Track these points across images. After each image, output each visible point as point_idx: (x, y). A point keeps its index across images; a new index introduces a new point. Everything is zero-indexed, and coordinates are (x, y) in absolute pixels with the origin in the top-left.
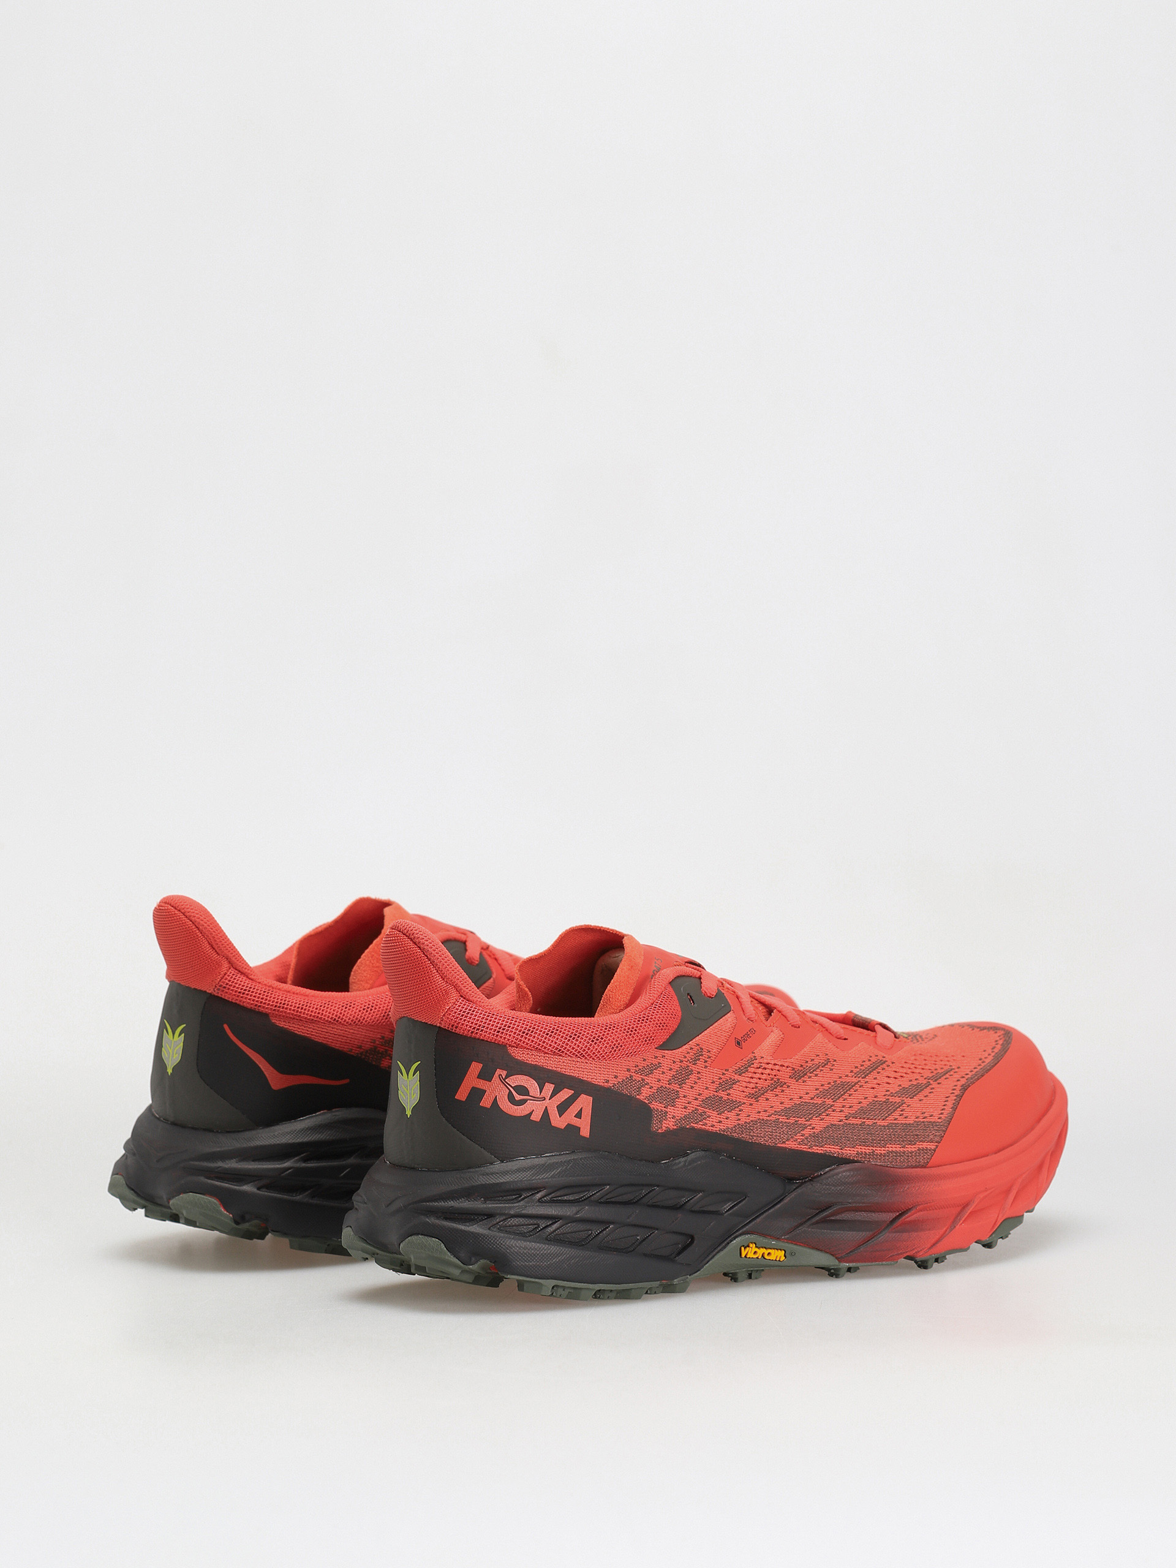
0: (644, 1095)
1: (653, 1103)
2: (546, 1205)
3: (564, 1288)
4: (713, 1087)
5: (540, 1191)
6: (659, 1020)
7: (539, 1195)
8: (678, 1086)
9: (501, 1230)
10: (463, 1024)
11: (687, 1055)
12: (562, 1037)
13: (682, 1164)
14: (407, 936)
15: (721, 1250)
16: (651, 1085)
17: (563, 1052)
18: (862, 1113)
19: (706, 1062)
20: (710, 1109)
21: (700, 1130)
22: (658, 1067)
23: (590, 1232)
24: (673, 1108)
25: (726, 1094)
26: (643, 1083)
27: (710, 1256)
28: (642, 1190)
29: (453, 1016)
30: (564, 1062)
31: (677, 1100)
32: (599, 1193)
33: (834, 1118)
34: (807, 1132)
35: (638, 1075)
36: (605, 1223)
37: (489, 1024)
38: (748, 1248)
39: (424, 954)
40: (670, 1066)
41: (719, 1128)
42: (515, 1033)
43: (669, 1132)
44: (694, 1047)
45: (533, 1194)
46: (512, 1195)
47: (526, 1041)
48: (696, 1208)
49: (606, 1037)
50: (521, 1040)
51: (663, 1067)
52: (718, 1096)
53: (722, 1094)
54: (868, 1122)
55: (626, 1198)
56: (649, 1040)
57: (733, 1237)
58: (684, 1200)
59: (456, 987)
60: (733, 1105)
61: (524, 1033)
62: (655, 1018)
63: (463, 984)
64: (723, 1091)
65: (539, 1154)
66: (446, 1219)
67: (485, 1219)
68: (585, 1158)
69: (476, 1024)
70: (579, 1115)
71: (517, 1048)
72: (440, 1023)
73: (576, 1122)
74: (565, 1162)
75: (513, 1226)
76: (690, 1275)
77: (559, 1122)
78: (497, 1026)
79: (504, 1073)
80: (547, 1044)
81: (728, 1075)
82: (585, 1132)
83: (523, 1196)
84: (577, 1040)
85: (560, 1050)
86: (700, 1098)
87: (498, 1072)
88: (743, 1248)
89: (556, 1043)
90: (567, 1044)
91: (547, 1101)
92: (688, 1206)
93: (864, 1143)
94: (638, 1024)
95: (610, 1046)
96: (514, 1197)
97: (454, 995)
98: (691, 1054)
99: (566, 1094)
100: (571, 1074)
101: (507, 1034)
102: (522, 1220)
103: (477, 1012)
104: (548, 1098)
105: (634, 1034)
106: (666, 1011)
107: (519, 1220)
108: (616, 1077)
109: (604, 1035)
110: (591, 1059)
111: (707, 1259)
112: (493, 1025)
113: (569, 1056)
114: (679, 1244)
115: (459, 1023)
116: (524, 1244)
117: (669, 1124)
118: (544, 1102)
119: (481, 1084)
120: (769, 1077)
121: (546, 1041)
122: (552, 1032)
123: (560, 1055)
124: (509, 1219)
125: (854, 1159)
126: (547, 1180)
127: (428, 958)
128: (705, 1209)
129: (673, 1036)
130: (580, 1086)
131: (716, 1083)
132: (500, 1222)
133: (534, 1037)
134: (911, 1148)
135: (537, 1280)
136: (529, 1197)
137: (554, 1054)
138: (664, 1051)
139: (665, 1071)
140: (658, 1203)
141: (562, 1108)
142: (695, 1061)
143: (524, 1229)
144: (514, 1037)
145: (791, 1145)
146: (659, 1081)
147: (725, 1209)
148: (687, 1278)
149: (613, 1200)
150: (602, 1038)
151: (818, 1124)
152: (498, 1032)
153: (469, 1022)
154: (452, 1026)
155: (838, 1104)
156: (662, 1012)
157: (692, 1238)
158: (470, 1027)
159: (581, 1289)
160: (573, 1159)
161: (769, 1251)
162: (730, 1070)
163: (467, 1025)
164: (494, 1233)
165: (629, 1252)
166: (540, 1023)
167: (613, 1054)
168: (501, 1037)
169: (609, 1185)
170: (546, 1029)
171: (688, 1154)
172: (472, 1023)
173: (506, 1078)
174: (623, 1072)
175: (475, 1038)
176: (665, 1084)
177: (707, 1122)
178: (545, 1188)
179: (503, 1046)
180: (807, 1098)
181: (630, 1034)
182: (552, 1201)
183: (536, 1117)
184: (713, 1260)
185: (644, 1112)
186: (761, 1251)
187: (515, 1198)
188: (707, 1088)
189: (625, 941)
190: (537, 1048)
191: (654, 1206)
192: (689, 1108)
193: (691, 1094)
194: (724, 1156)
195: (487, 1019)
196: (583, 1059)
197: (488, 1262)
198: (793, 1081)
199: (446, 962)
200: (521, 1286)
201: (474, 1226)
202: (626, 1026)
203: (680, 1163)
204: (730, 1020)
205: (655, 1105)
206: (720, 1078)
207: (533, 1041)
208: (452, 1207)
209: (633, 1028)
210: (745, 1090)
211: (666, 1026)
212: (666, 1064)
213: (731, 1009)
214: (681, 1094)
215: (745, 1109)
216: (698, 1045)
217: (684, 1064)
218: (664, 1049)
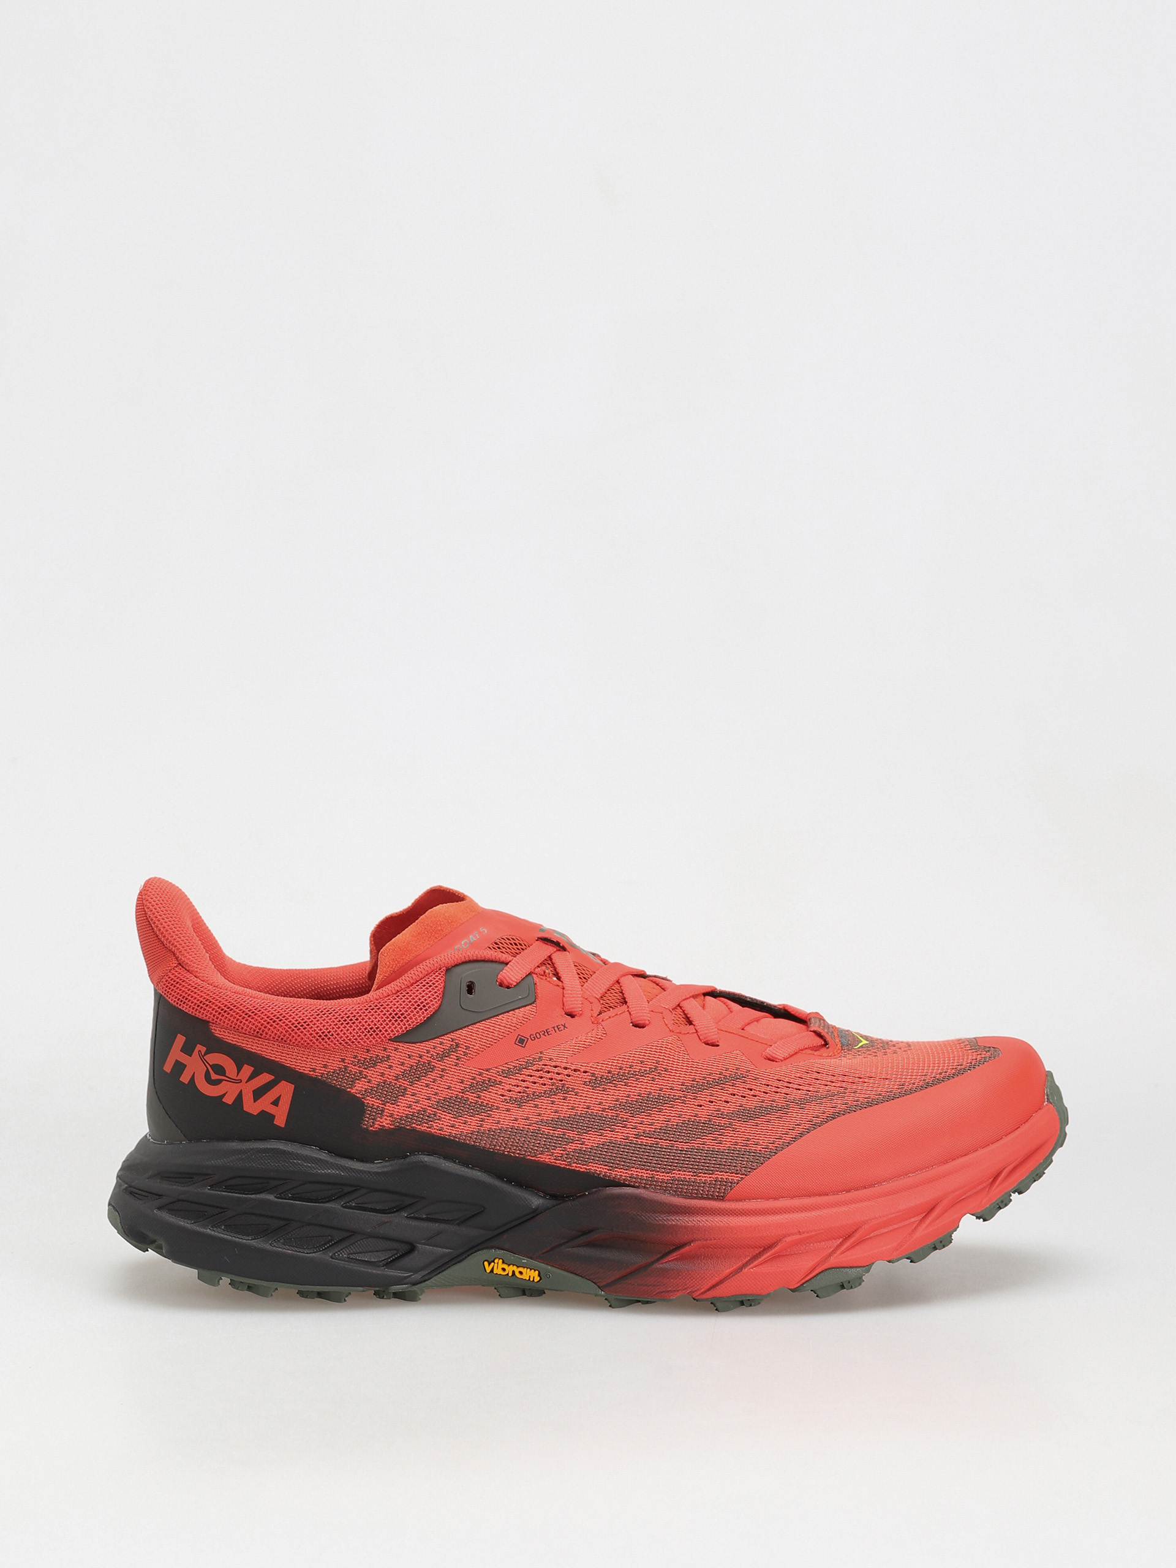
0: (358, 1088)
1: (368, 1098)
4: (460, 1087)
8: (409, 1083)
10: (171, 993)
11: (433, 1050)
12: (262, 1018)
13: (397, 1166)
16: (371, 1079)
18: (665, 1132)
19: (459, 1059)
21: (423, 1133)
22: (386, 1060)
24: (393, 1105)
25: (476, 1096)
26: (361, 1076)
27: (441, 1268)
28: (342, 1189)
29: (164, 984)
30: (264, 1045)
31: (401, 1097)
32: (282, 1188)
33: (619, 1135)
34: (572, 1147)
35: (355, 1067)
38: (493, 1264)
40: (402, 1061)
41: (448, 1132)
42: (214, 1009)
43: (383, 1131)
44: (446, 1042)
46: (185, 1178)
47: (224, 1018)
48: (418, 1215)
49: (314, 1024)
51: (392, 1061)
52: (462, 1097)
53: (472, 1097)
54: (664, 1143)
55: (319, 1196)
57: (475, 1249)
59: (176, 953)
60: (482, 1109)
61: (223, 1010)
64: (472, 1093)
67: (157, 1199)
69: (181, 995)
70: (276, 1103)
71: (217, 1026)
73: (271, 1110)
77: (252, 1107)
78: (199, 1000)
79: (203, 1049)
80: (245, 1024)
81: (488, 1075)
82: (280, 1121)
83: (193, 1181)
84: (278, 1024)
86: (435, 1098)
87: (199, 1047)
88: (486, 1263)
93: (643, 1166)
97: (171, 962)
98: (440, 1049)
99: (265, 1078)
100: (273, 1058)
101: (206, 1009)
103: (187, 983)
107: (186, 1206)
108: (325, 1066)
110: (294, 1045)
111: (437, 1271)
112: (195, 998)
113: (268, 1039)
115: (168, 992)
117: (385, 1122)
119: (184, 1058)
121: (244, 1021)
122: (252, 1012)
123: (259, 1038)
124: (176, 1203)
125: (624, 1183)
128: (437, 1216)
129: (416, 1029)
130: (281, 1072)
133: (232, 1016)
134: (707, 1178)
136: (201, 1182)
137: (252, 1035)
138: (399, 1044)
139: (395, 1065)
141: (258, 1094)
142: (442, 1056)
144: (215, 1015)
145: (545, 1158)
146: (383, 1075)
151: (594, 1140)
152: (199, 1006)
153: (176, 991)
155: (635, 1120)
157: (412, 1246)
158: (176, 997)
161: (521, 1269)
162: (494, 1070)
163: (173, 995)
168: (201, 1011)
171: (408, 1157)
172: (178, 993)
173: (205, 1054)
174: (336, 1062)
175: (180, 1010)
176: (389, 1078)
177: (435, 1124)
178: (216, 1174)
179: (206, 1023)
180: (596, 1109)
182: (225, 1190)
183: (229, 1100)
184: (445, 1272)
185: (356, 1107)
186: (510, 1269)
187: (188, 1181)
188: (450, 1088)
190: (235, 1027)
192: (415, 1107)
193: (424, 1093)
194: (457, 1163)
195: (192, 991)
196: (284, 1045)
198: (585, 1089)
201: (145, 1205)
205: (369, 1101)
207: (230, 1020)
210: (506, 1093)
212: (397, 1057)
213: (535, 1001)
214: (410, 1091)
215: (496, 1114)
216: (453, 1040)
217: (425, 1059)
218: (400, 1042)
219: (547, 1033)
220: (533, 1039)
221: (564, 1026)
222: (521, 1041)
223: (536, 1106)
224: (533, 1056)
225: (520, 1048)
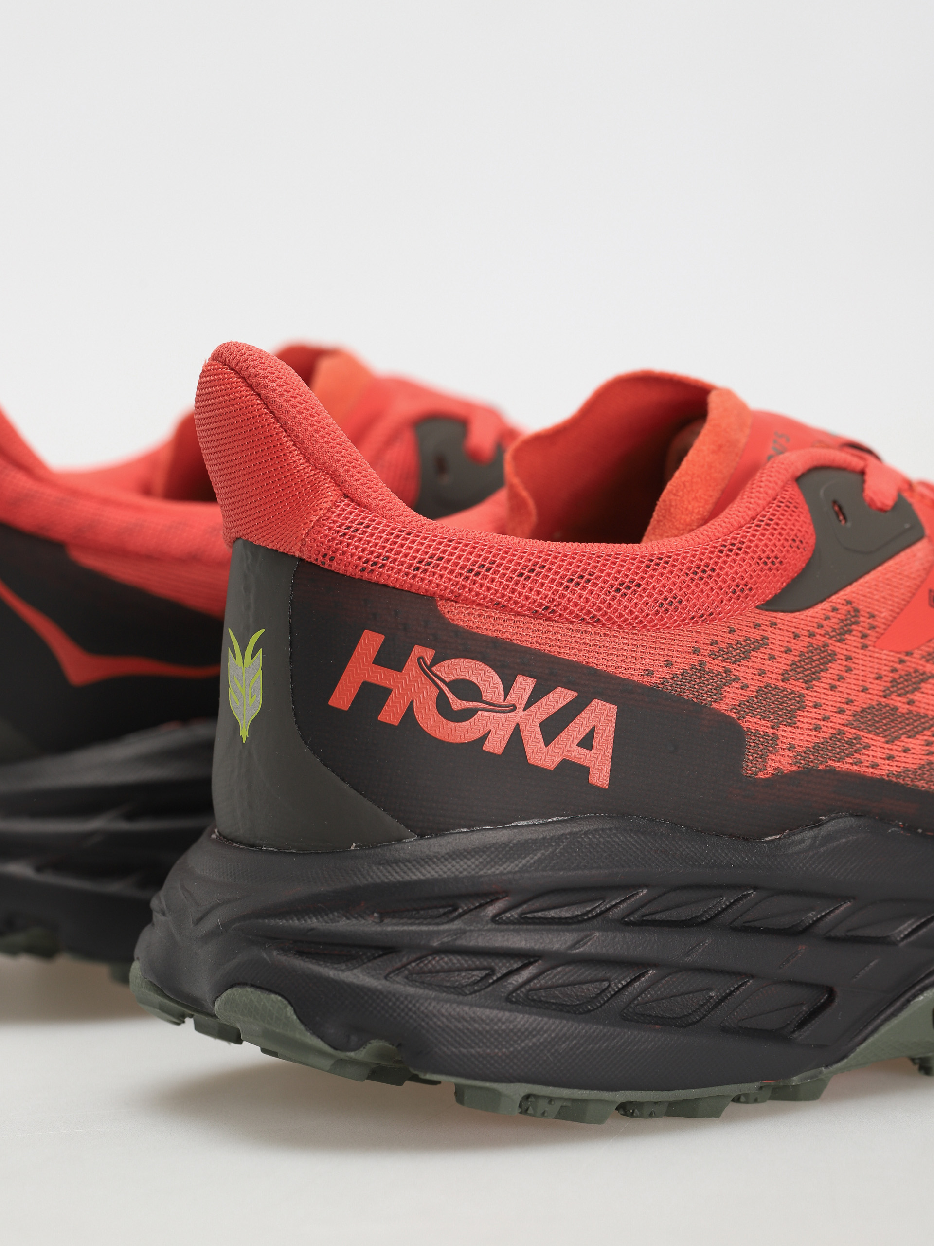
0: (728, 702)
1: (748, 718)
2: (507, 930)
3: (551, 1100)
4: (877, 687)
5: (497, 899)
6: (764, 551)
7: (491, 910)
8: (804, 685)
9: (412, 981)
10: (344, 553)
11: (824, 623)
12: (553, 580)
13: (808, 843)
14: (236, 372)
15: (894, 1015)
16: (746, 681)
17: (554, 612)
19: (864, 636)
20: (869, 732)
21: (848, 775)
22: (762, 646)
23: (606, 984)
24: (790, 728)
25: (905, 700)
26: (728, 677)
27: (870, 1028)
28: (722, 896)
29: (326, 536)
30: (556, 633)
31: (799, 712)
32: (625, 905)
35: (717, 662)
36: (639, 966)
37: (398, 553)
39: (268, 408)
40: (786, 644)
41: (885, 770)
42: (452, 572)
43: (781, 779)
44: (839, 606)
45: (481, 906)
46: (436, 907)
47: (476, 588)
48: (839, 932)
49: (648, 583)
50: (464, 587)
51: (771, 646)
52: (887, 705)
53: (899, 702)
55: (684, 913)
56: (742, 591)
57: (918, 988)
58: (812, 916)
59: (334, 476)
60: (920, 723)
61: (471, 571)
62: (757, 546)
63: (348, 471)
64: (899, 695)
65: (500, 822)
66: (301, 953)
67: (380, 956)
68: (596, 830)
69: (372, 553)
70: (587, 742)
71: (456, 602)
72: (301, 551)
73: (581, 756)
74: (551, 838)
75: (438, 972)
76: (827, 1066)
78: (415, 558)
79: (429, 654)
80: (520, 595)
81: (912, 663)
82: (600, 776)
83: (460, 910)
84: (584, 588)
85: (547, 608)
86: (850, 709)
87: (417, 651)
89: (538, 593)
90: (563, 596)
91: (520, 713)
92: (821, 928)
94: (719, 557)
95: (656, 600)
96: (441, 911)
97: (330, 493)
98: (834, 620)
100: (571, 657)
101: (434, 574)
102: (456, 960)
103: (375, 528)
104: (523, 706)
105: (710, 577)
106: (780, 534)
107: (451, 960)
108: (669, 665)
109: (642, 578)
110: (615, 627)
111: (864, 1034)
112: (406, 555)
113: (567, 619)
114: (802, 1004)
115: (338, 549)
116: (458, 1010)
117: (781, 762)
118: (513, 714)
119: (382, 676)
121: (518, 588)
122: (532, 571)
123: (549, 619)
124: (430, 958)
126: (510, 876)
127: (275, 417)
128: (861, 933)
129: (794, 583)
130: (591, 684)
131: (885, 679)
132: (409, 963)
133: (493, 580)
135: (488, 1085)
136: (474, 913)
137: (535, 614)
138: (775, 614)
139: (777, 654)
140: (757, 924)
142: (841, 635)
143: (463, 978)
144: (450, 580)
146: (762, 673)
147: (901, 932)
148: (821, 1072)
149: (658, 917)
150: (638, 585)
152: (418, 569)
153: (356, 547)
154: (324, 556)
156: (773, 535)
157: (831, 992)
158: (360, 558)
159: (585, 1101)
160: (570, 834)
162: (917, 654)
163: (352, 555)
164: (400, 987)
165: (690, 1024)
166: (506, 553)
167: (662, 618)
168: (423, 580)
169: (646, 886)
170: (519, 564)
171: (820, 824)
172: (364, 550)
174: (683, 655)
175: (369, 582)
176: (773, 679)
177: (863, 758)
178: (506, 893)
179: (428, 600)
181: (701, 578)
182: (524, 921)
183: (496, 745)
184: (876, 1036)
185: (729, 737)
187: (444, 914)
188: (865, 690)
189: (713, 400)
190: (499, 603)
191: (748, 929)
192: (824, 729)
193: (831, 701)
194: (898, 826)
195: (395, 543)
196: (599, 629)
197: (387, 1044)
199: (312, 425)
200: (460, 1094)
201: (355, 971)
202: (692, 562)
203: (803, 840)
204: (920, 555)
205: (751, 723)
206: (894, 670)
207: (489, 589)
208: (312, 929)
209: (707, 565)
211: (781, 562)
212: (777, 639)
214: (809, 701)
216: (849, 602)
217: (818, 640)
218: (776, 611)
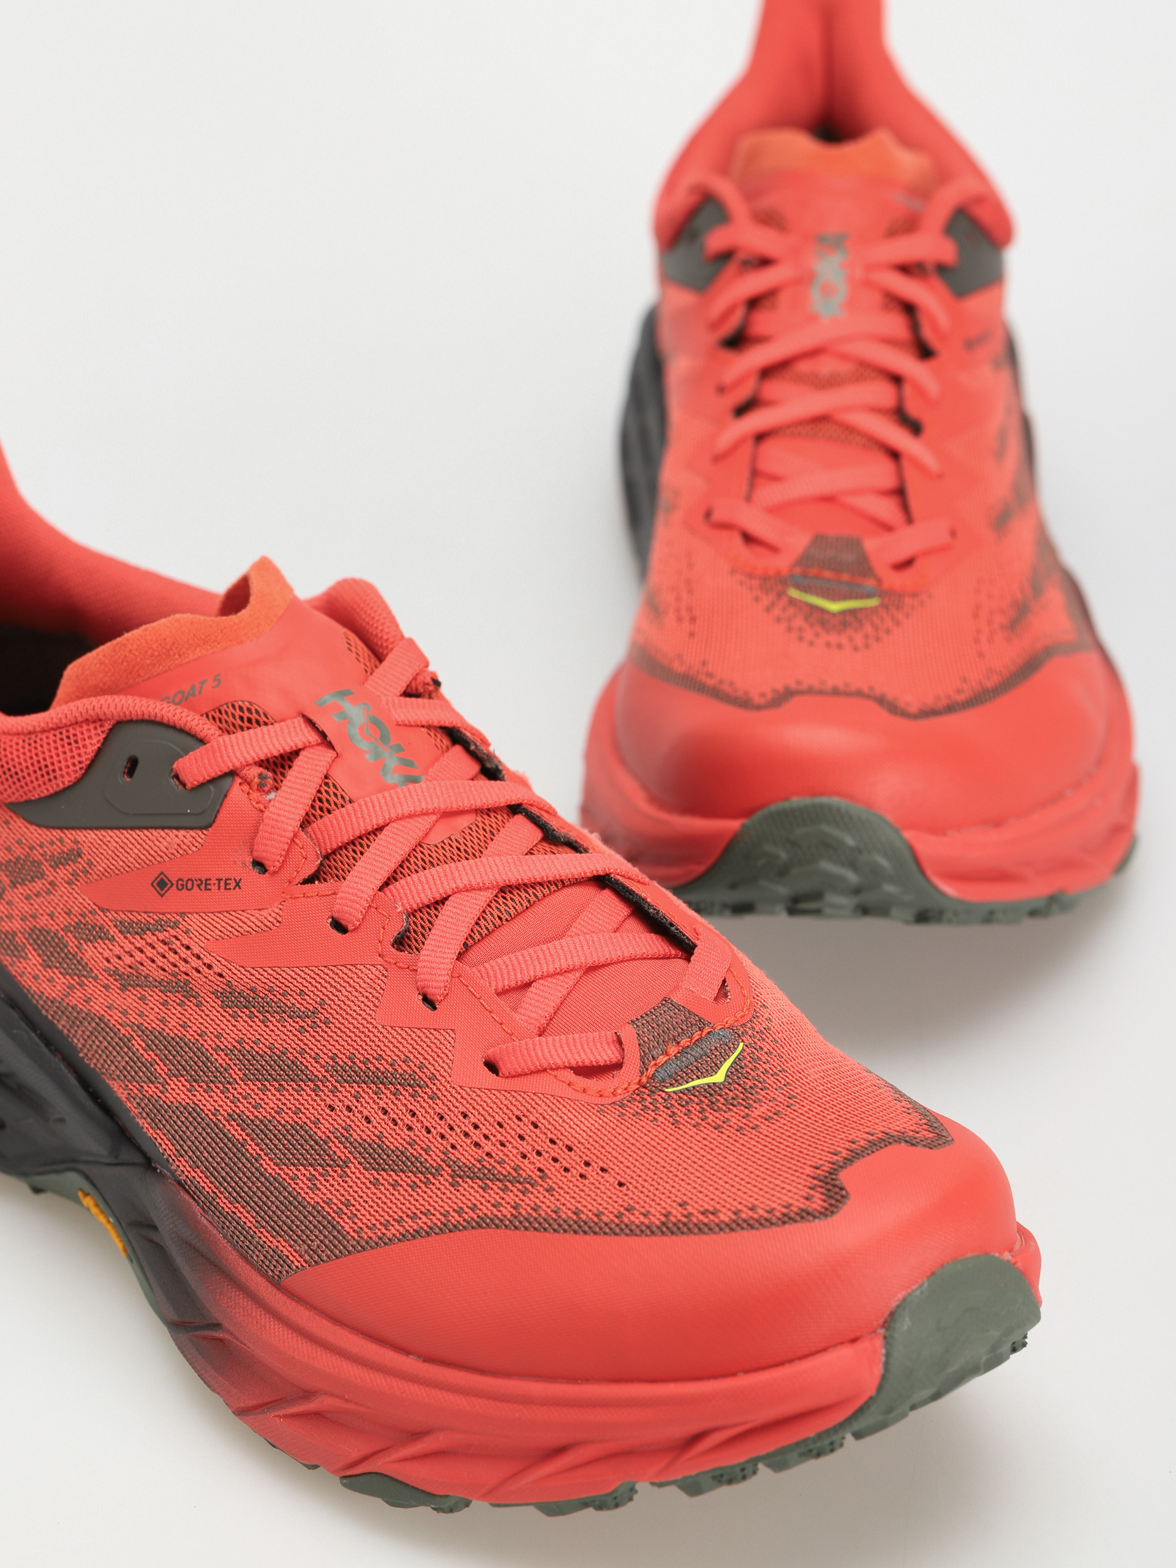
4: (62, 920)
8: (9, 882)
11: (48, 847)
18: (262, 1129)
19: (75, 876)
20: (35, 948)
25: (78, 944)
34: (151, 1090)
40: (9, 843)
44: (68, 842)
52: (61, 938)
53: (72, 944)
60: (78, 969)
64: (75, 937)
81: (100, 918)
86: (32, 922)
93: (210, 1173)
98: (57, 849)
106: (68, 754)
120: (169, 968)
125: (184, 1185)
129: (43, 801)
131: (72, 917)
138: (14, 815)
142: (58, 862)
151: (178, 1092)
155: (242, 1088)
162: (111, 915)
180: (209, 1043)
188: (51, 916)
193: (21, 907)
198: (212, 1002)
206: (84, 916)
210: (114, 960)
212: (4, 835)
213: (210, 826)
215: (91, 987)
216: (76, 842)
217: (36, 855)
219: (206, 884)
220: (180, 887)
221: (237, 885)
222: (162, 884)
223: (142, 999)
224: (169, 916)
225: (157, 894)
